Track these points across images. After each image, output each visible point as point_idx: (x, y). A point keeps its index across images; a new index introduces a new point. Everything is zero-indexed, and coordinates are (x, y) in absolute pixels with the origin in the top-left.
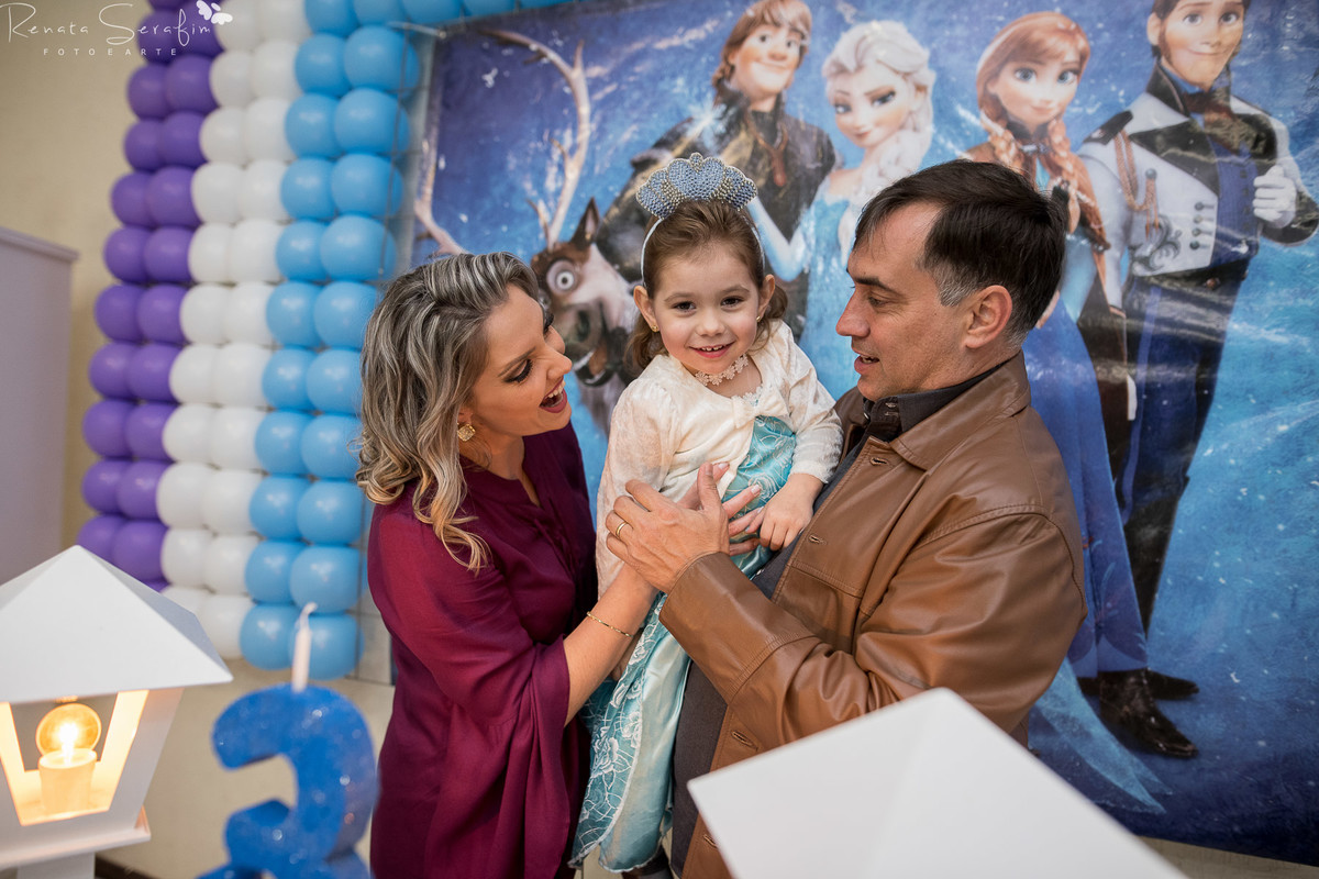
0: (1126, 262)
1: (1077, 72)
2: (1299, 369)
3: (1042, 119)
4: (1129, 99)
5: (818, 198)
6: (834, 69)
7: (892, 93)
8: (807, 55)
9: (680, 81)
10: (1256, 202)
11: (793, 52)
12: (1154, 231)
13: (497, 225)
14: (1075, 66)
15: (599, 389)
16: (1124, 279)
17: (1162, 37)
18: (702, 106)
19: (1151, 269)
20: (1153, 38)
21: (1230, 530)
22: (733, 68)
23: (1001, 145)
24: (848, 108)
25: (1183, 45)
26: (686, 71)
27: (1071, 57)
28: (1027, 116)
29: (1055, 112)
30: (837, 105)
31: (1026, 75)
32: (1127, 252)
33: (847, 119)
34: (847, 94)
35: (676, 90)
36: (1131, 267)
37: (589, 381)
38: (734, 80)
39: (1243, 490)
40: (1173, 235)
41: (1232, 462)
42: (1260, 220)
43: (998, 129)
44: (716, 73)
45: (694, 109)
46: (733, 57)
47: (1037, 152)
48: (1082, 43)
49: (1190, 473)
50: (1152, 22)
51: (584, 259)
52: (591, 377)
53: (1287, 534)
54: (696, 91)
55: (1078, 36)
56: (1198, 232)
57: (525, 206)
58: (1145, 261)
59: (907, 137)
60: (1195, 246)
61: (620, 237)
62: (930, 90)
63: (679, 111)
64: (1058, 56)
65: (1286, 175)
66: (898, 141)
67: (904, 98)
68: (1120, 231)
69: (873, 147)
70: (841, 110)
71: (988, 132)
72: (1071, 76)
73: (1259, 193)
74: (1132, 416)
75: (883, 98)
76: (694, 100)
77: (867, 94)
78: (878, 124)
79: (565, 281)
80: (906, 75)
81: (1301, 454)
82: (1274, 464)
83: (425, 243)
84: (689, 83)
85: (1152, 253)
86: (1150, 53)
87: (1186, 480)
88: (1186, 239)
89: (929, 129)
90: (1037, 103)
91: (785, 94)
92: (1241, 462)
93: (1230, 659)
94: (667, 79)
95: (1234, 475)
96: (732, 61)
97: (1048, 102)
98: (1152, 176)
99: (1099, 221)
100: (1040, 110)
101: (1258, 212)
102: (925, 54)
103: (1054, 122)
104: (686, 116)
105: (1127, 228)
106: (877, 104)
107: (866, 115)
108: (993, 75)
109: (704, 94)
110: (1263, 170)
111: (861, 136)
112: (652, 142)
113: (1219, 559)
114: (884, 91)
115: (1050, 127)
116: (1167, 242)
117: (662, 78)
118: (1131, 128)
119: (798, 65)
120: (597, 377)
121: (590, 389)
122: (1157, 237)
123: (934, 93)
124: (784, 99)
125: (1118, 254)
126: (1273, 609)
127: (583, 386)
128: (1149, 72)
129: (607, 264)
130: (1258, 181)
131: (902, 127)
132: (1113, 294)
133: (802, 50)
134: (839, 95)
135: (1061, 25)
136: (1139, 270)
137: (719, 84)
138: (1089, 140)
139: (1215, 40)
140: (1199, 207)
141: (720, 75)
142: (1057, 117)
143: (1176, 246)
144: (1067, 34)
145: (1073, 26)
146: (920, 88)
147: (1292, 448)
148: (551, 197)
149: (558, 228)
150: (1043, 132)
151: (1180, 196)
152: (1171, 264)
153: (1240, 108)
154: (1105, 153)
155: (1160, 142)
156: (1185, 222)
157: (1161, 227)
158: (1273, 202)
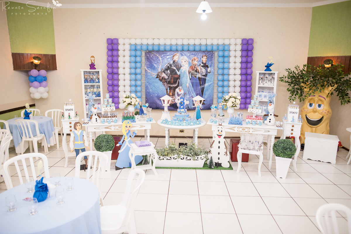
1: (197, 61)
2: (210, 81)
5: (181, 69)
6: (181, 59)
13: (154, 70)
21: (207, 91)
31: (194, 61)
38: (174, 60)
39: (207, 88)
43: (193, 65)
47: (195, 67)
48: (198, 59)
49: (205, 87)
51: (162, 73)
53: (210, 91)
57: (156, 68)
66: (186, 65)
67: (186, 62)
70: (182, 62)
74: (201, 84)
77: (184, 61)
79: (161, 75)
80: (186, 60)
82: (209, 87)
83: (146, 71)
89: (188, 64)
91: (178, 61)
92: (207, 86)
96: (173, 58)
97: (196, 63)
98: (202, 69)
99: (199, 71)
102: (188, 59)
105: (201, 72)
108: (192, 61)
111: (183, 65)
112: (167, 64)
119: (179, 59)
123: (188, 62)
127: (163, 83)
133: (179, 57)
136: (201, 75)
147: (210, 85)
148: (158, 68)
149: (159, 70)
150: (195, 65)
151: (204, 70)
152: (203, 74)
153: (207, 65)
154: (199, 67)
155: (202, 66)
156: (204, 72)
157: (203, 72)
158: (209, 71)
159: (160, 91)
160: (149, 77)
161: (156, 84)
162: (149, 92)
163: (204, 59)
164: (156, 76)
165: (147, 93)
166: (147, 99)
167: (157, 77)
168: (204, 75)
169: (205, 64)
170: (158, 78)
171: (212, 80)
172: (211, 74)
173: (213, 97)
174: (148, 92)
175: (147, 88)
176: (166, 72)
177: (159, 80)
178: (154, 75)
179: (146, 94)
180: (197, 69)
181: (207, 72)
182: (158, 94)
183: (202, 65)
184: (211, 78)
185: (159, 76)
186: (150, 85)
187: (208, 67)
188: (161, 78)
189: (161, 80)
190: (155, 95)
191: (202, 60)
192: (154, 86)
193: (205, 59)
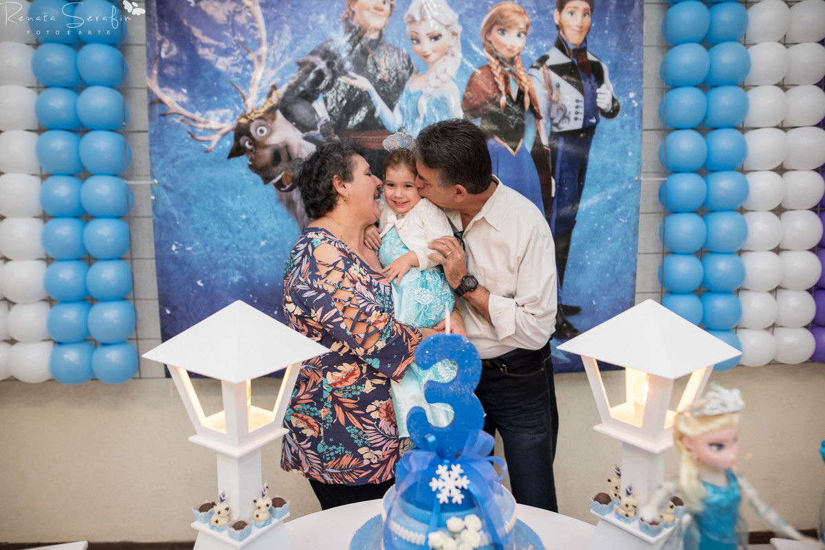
0: (549, 125)
1: (525, 34)
2: (615, 173)
3: (512, 55)
4: (548, 49)
5: (406, 89)
6: (410, 19)
7: (440, 35)
8: (395, 10)
9: (322, 17)
10: (598, 100)
11: (387, 7)
12: (560, 112)
13: (209, 96)
14: (524, 30)
15: (289, 193)
16: (549, 133)
17: (560, 22)
18: (338, 33)
19: (559, 129)
20: (556, 21)
21: (591, 242)
22: (354, 13)
23: (494, 67)
24: (418, 41)
25: (569, 27)
26: (325, 11)
27: (522, 26)
28: (504, 53)
29: (517, 52)
30: (413, 39)
31: (503, 31)
32: (549, 121)
33: (418, 47)
34: (417, 33)
35: (321, 22)
36: (551, 128)
37: (282, 189)
38: (355, 19)
39: (596, 225)
40: (567, 113)
41: (592, 213)
42: (599, 108)
43: (493, 60)
44: (344, 14)
45: (333, 34)
46: (353, 6)
47: (510, 71)
48: (527, 20)
49: (576, 219)
50: (556, 13)
51: (274, 119)
52: (284, 187)
53: (612, 241)
54: (332, 24)
55: (525, 16)
56: (577, 113)
57: (229, 86)
58: (556, 125)
59: (448, 58)
60: (576, 119)
61: (295, 106)
62: (459, 36)
63: (324, 35)
64: (516, 24)
65: (608, 88)
66: (445, 61)
67: (446, 39)
68: (546, 111)
69: (433, 63)
70: (415, 42)
71: (488, 60)
72: (523, 35)
73: (599, 96)
74: (553, 195)
75: (436, 38)
76: (332, 29)
77: (428, 34)
78: (434, 51)
79: (262, 131)
80: (447, 26)
81: (615, 208)
82: (607, 213)
83: (158, 106)
84: (328, 18)
85: (560, 121)
86: (555, 28)
87: (575, 222)
88: (572, 116)
89: (459, 55)
90: (509, 47)
91: (384, 30)
92: (595, 213)
93: (592, 295)
94: (314, 14)
95: (593, 218)
96: (353, 9)
97: (514, 47)
98: (558, 86)
99: (537, 106)
100: (510, 50)
101: (599, 105)
102: (456, 17)
103: (517, 57)
104: (328, 38)
105: (549, 110)
106: (433, 40)
107: (427, 46)
108: (489, 30)
109: (339, 26)
110: (599, 86)
111: (426, 57)
112: (309, 52)
113: (588, 254)
114: (436, 34)
115: (515, 59)
116: (565, 117)
117: (311, 14)
118: (549, 63)
119: (390, 15)
120: (288, 187)
121: (284, 194)
122: (561, 114)
123: (462, 37)
124: (384, 33)
125: (546, 122)
126: (607, 272)
127: (279, 192)
128: (556, 37)
129: (288, 122)
130: (598, 90)
131: (446, 54)
132: (545, 141)
133: (392, 6)
134: (413, 34)
135: (518, 10)
136: (556, 130)
137: (346, 20)
138: (532, 67)
139: (580, 25)
140: (577, 101)
141: (347, 16)
142: (518, 54)
143: (569, 119)
144: (520, 13)
145: (523, 11)
146: (454, 34)
147: (613, 206)
148: (246, 81)
149: (255, 101)
150: (512, 61)
151: (570, 96)
152: (567, 126)
153: (590, 57)
154: (539, 74)
155: (560, 70)
156: (571, 109)
157: (563, 109)
158: (604, 100)
159: (262, 250)
160: (181, 152)
161: (229, 203)
162: (181, 262)
163: (574, 22)
164: (229, 143)
165: (171, 267)
166: (173, 309)
167: (237, 151)
168: (570, 135)
169: (580, 51)
170: (244, 160)
171: (631, 166)
172: (623, 126)
173: (634, 286)
174: (174, 259)
175: (164, 228)
176: (300, 110)
177: (254, 168)
178: (216, 138)
179: (163, 275)
180: (521, 93)
181: (592, 110)
182: (246, 274)
183: (557, 57)
184: (623, 152)
185: (254, 142)
186: (188, 212)
187: (600, 80)
188: (267, 154)
189: (263, 172)
190: (226, 276)
191: (559, 27)
192: (214, 215)
193: (579, 15)
